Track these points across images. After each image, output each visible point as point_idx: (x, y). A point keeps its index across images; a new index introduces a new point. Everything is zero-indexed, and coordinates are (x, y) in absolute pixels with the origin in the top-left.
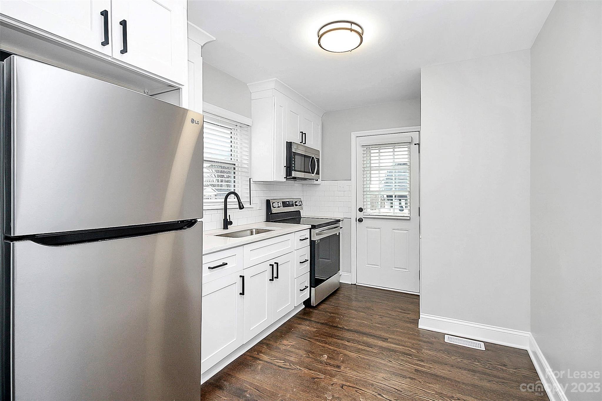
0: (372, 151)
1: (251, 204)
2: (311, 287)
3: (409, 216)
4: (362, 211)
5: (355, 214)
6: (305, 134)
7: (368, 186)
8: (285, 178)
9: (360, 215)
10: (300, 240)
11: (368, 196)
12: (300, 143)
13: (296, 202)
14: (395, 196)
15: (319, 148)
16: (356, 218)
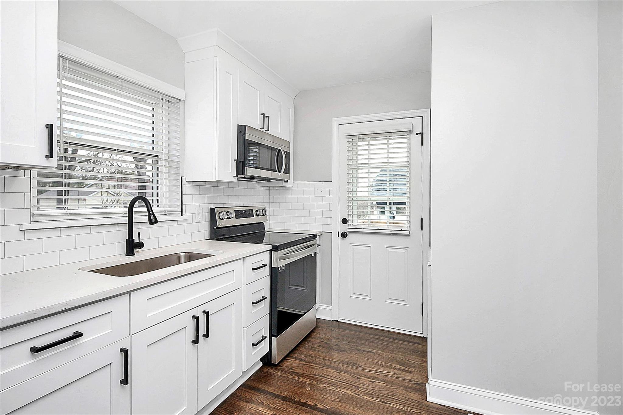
0: (360, 143)
1: (183, 215)
2: (271, 335)
3: (409, 230)
4: (346, 222)
5: (336, 228)
6: (268, 117)
7: (355, 189)
8: (234, 177)
9: (344, 228)
10: (253, 269)
11: (355, 203)
12: (261, 129)
13: (257, 211)
14: (390, 203)
15: (289, 138)
16: (339, 232)
